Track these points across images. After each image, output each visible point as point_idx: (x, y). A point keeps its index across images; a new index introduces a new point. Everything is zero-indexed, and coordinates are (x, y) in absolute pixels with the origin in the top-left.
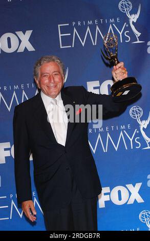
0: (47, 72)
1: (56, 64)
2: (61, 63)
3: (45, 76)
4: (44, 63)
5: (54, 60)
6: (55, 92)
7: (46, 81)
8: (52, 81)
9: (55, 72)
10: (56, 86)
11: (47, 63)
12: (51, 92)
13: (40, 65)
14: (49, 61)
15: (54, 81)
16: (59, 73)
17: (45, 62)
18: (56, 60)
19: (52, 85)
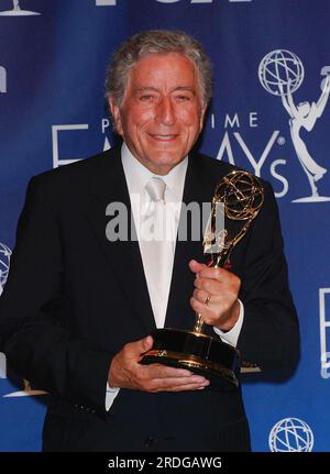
0: (156, 86)
1: (188, 63)
2: (203, 60)
3: (148, 97)
4: (149, 53)
5: (181, 50)
6: (171, 154)
7: (147, 113)
8: (168, 119)
9: (179, 88)
10: (176, 136)
11: (160, 54)
12: (158, 154)
13: (136, 57)
14: (165, 51)
15: (174, 119)
16: (194, 93)
17: (153, 50)
18: (188, 51)
19: (164, 130)
